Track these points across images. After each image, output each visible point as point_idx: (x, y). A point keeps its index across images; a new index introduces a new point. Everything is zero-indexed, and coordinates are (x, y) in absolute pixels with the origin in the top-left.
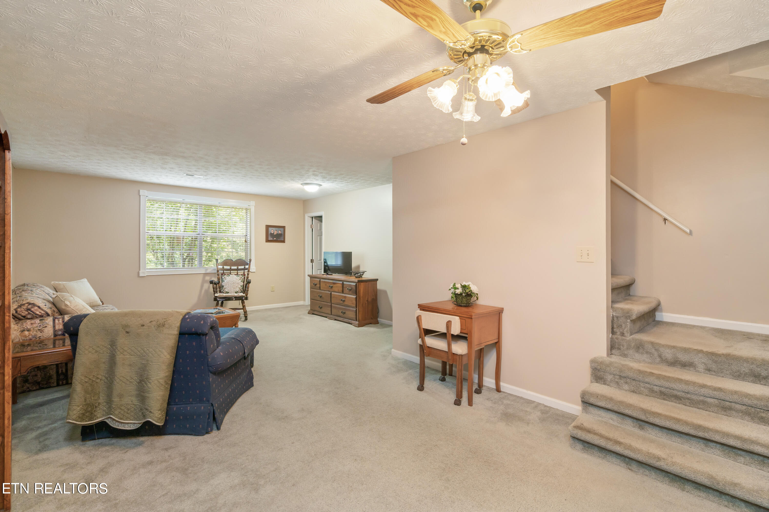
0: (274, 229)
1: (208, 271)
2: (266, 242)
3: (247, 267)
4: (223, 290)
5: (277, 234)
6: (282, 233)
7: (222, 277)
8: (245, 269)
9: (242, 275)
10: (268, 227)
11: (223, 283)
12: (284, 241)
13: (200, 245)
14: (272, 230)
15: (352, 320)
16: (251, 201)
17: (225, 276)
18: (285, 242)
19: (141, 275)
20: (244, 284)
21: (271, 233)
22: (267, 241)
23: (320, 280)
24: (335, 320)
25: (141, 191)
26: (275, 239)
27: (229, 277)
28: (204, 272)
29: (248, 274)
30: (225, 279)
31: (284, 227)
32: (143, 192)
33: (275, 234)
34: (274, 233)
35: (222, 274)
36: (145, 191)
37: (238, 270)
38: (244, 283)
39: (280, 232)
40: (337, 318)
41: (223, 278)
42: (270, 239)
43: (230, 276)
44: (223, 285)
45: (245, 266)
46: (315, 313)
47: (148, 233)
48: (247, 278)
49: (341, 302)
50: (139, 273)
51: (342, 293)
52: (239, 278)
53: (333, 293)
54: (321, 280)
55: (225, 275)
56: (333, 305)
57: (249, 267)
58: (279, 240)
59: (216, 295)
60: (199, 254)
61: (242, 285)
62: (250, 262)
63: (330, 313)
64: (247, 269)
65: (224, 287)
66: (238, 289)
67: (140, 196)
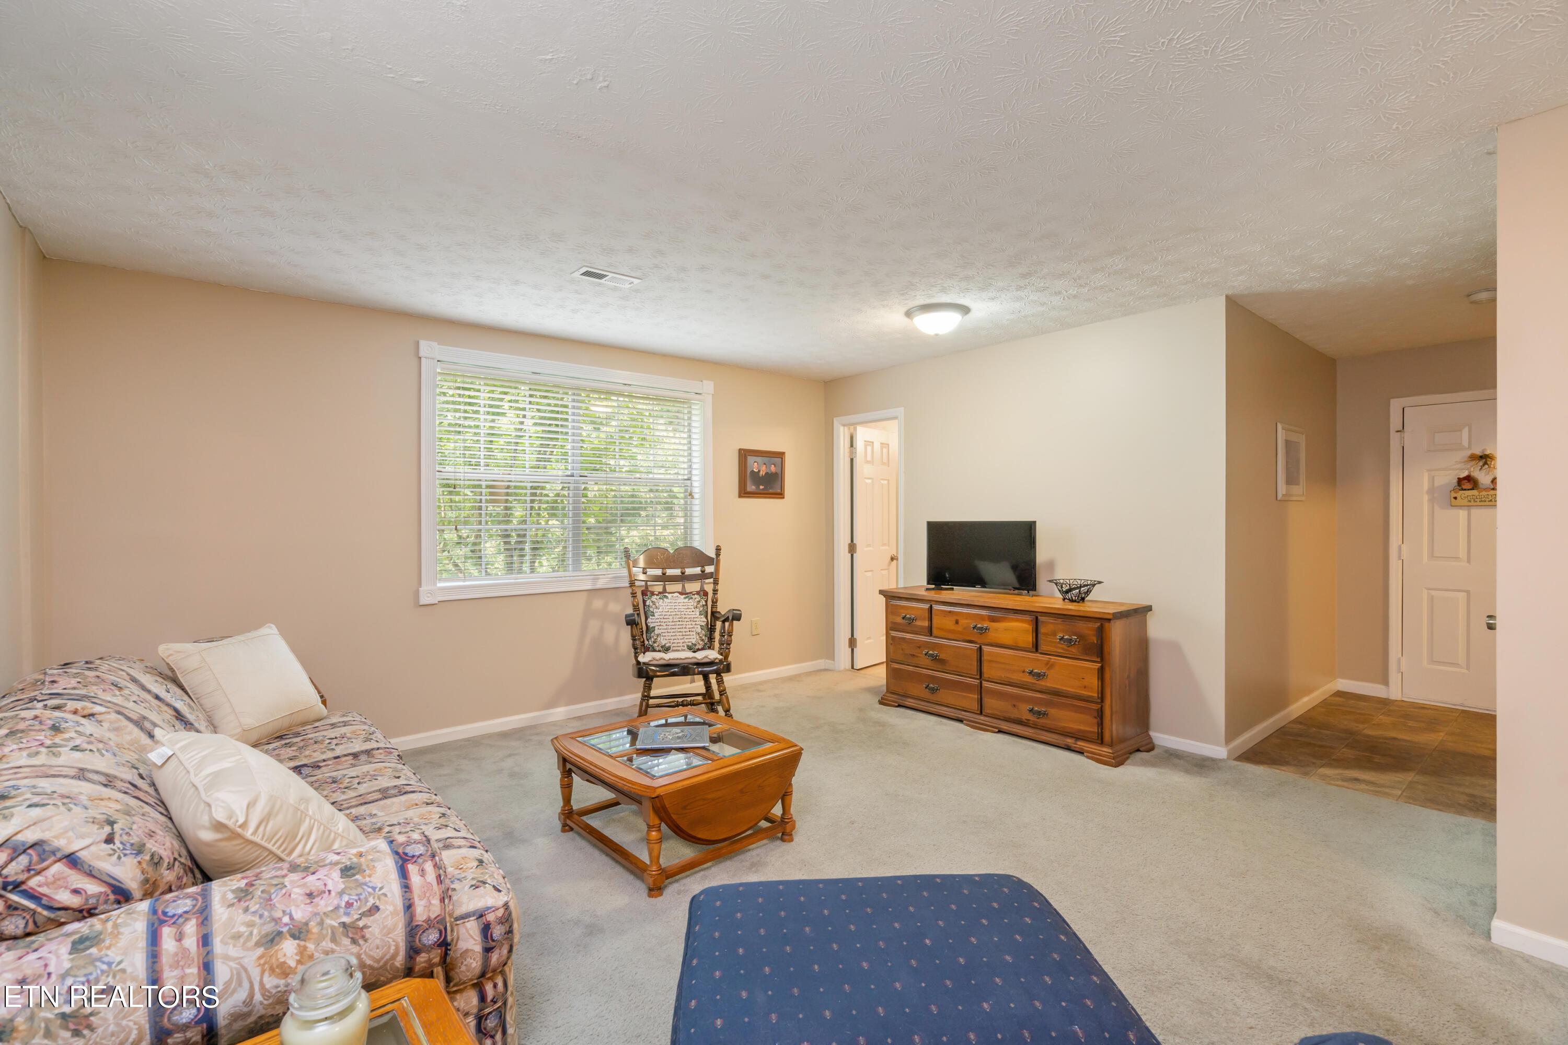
0: (759, 459)
1: (600, 584)
2: (740, 496)
3: (710, 569)
4: (654, 642)
5: (767, 474)
6: (779, 471)
7: (644, 602)
8: (703, 576)
9: (698, 593)
10: (744, 455)
11: (649, 620)
12: (780, 495)
13: (574, 509)
14: (755, 465)
15: (1077, 739)
16: (704, 381)
17: (654, 598)
18: (783, 498)
19: (424, 600)
20: (708, 621)
21: (752, 472)
22: (743, 493)
23: (931, 607)
24: (1000, 732)
25: (423, 344)
26: (761, 487)
27: (665, 599)
28: (589, 587)
29: (715, 591)
30: (656, 608)
31: (781, 455)
32: (428, 348)
33: (761, 473)
34: (759, 471)
35: (644, 593)
36: (435, 344)
37: (683, 578)
38: (706, 617)
39: (773, 468)
40: (1005, 726)
41: (647, 603)
42: (751, 487)
43: (667, 597)
44: (651, 625)
45: (703, 567)
46: (910, 702)
47: (441, 472)
48: (713, 602)
49: (1029, 679)
50: (417, 594)
51: (1034, 650)
52: (692, 603)
53: (985, 648)
54: (936, 607)
55: (653, 594)
56: (985, 684)
57: (717, 570)
58: (770, 491)
59: (643, 658)
60: (574, 534)
61: (703, 624)
62: (718, 555)
63: (975, 706)
64: (711, 575)
65: (657, 632)
66: (694, 639)
67: (420, 358)
